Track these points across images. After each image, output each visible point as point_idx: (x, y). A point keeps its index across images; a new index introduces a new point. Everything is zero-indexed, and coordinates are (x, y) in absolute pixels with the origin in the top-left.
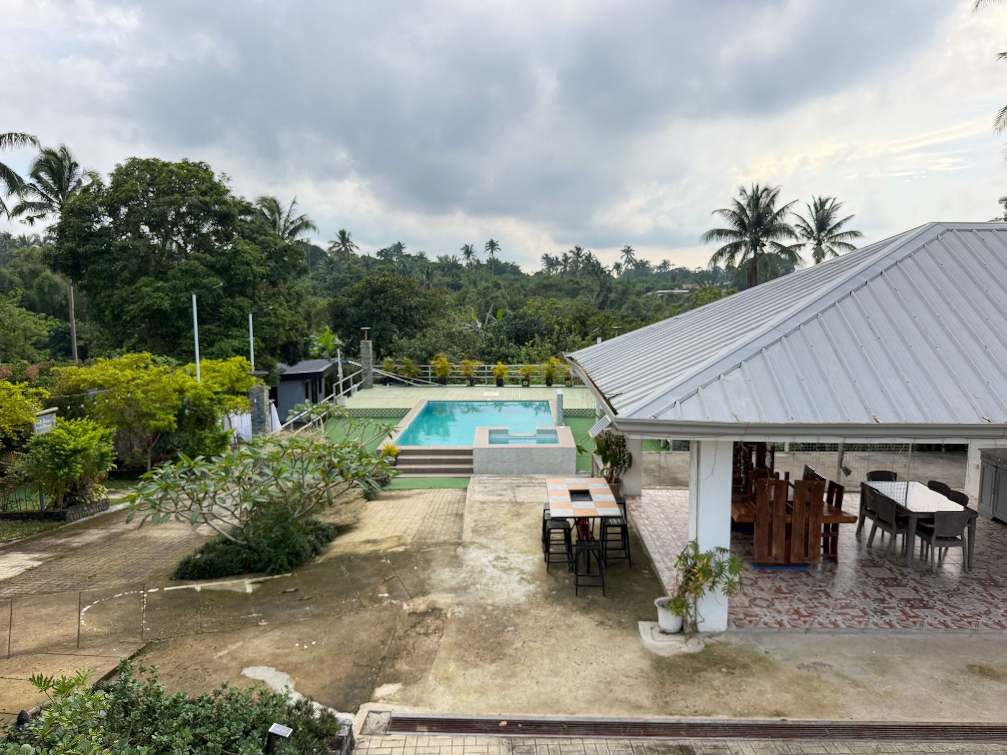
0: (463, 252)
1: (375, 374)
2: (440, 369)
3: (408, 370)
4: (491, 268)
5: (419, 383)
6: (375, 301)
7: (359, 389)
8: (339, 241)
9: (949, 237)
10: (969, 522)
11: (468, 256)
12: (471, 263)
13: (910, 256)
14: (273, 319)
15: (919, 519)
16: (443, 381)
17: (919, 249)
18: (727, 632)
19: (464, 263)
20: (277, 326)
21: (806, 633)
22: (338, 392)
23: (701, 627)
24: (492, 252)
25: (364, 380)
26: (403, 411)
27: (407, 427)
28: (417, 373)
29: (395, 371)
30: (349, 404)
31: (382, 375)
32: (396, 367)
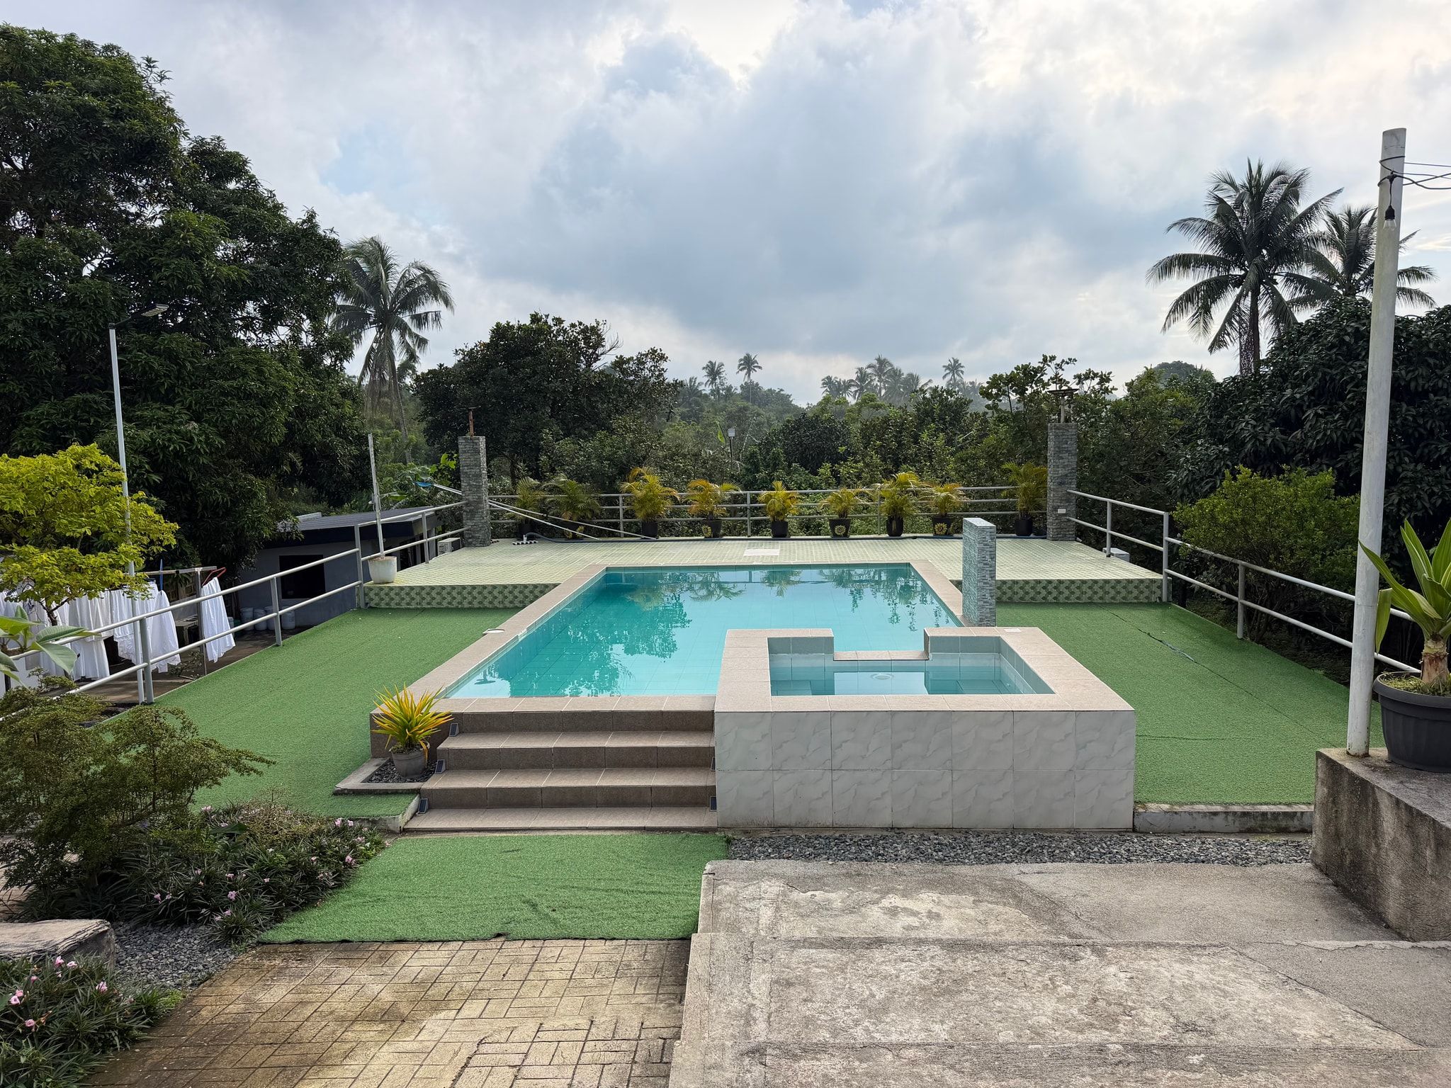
0: (705, 372)
1: (496, 514)
2: (642, 501)
3: (572, 505)
4: (747, 398)
5: (600, 533)
7: (456, 546)
11: (714, 379)
12: (717, 391)
16: (650, 529)
19: (707, 390)
20: (265, 402)
24: (749, 373)
25: (468, 525)
26: (537, 592)
27: (522, 634)
28: (592, 511)
29: (543, 508)
30: (416, 576)
31: (513, 517)
32: (545, 498)
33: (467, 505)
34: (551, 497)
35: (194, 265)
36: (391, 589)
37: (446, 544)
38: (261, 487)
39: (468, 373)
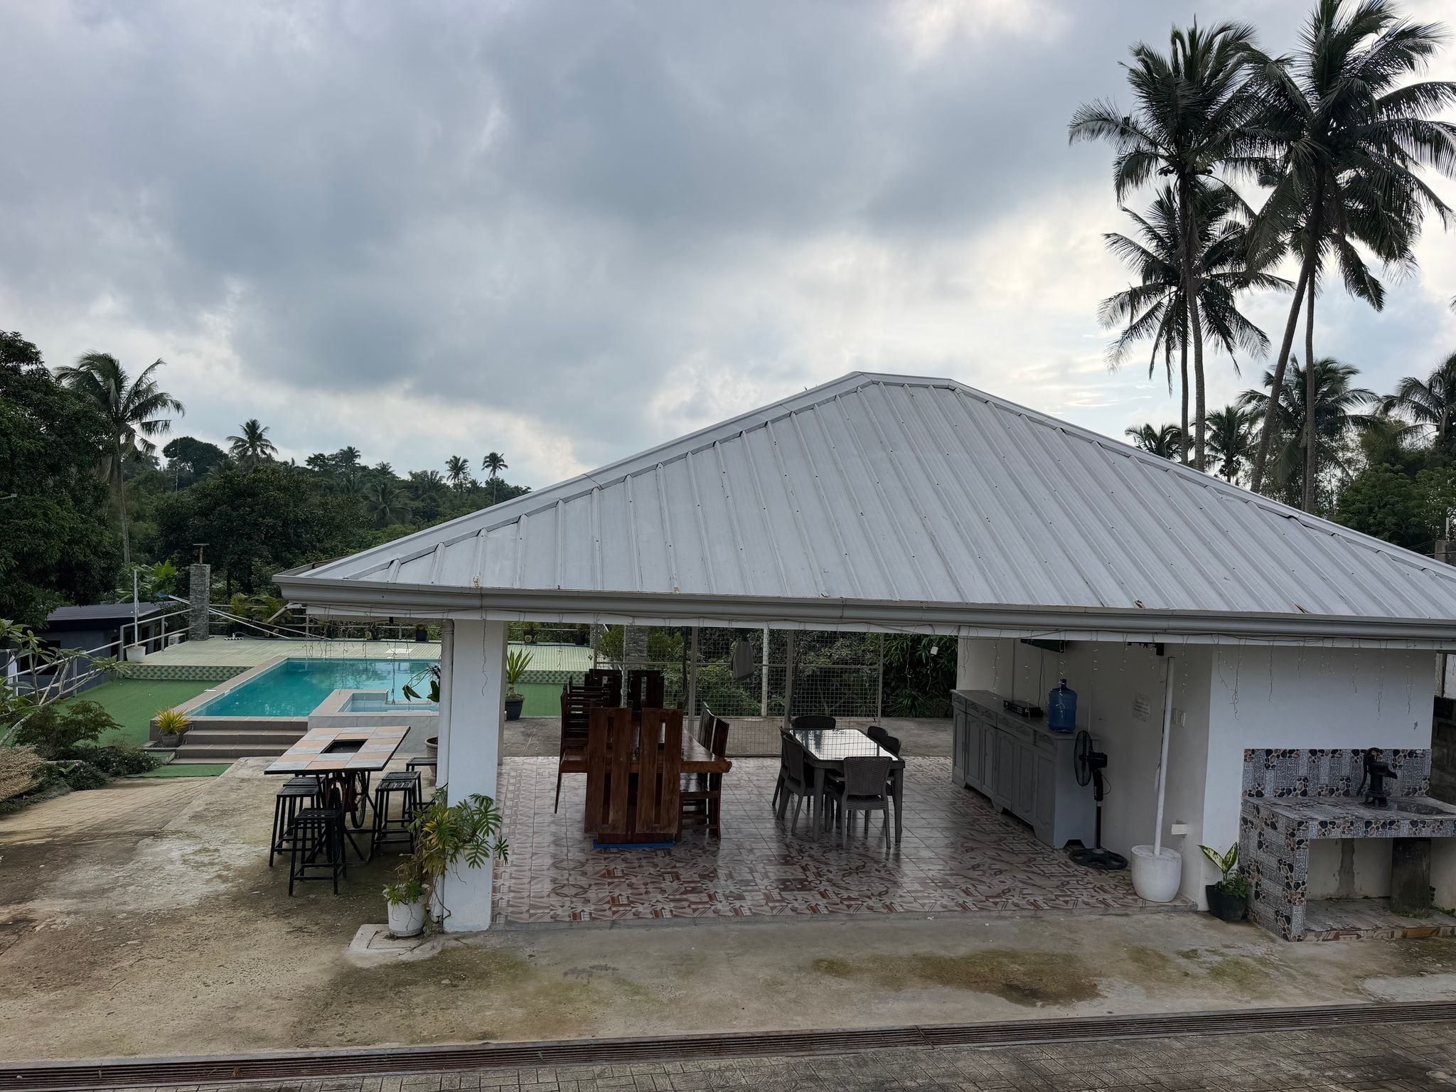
0: (447, 467)
1: (212, 618)
4: (491, 494)
5: (290, 634)
6: (235, 509)
7: (182, 640)
8: (245, 438)
9: (873, 390)
10: (890, 775)
11: (457, 475)
12: (461, 485)
13: (812, 408)
14: (40, 524)
15: (827, 771)
17: (828, 401)
18: (490, 931)
19: (450, 483)
20: (47, 535)
21: (611, 928)
22: (129, 639)
23: (448, 926)
24: (494, 470)
25: (192, 625)
26: (238, 671)
27: (227, 692)
28: (286, 618)
29: (249, 615)
30: (156, 659)
31: (226, 620)
32: (251, 608)
33: (192, 611)
34: (256, 608)
35: (5, 440)
36: (141, 667)
37: (175, 638)
38: (38, 593)
39: (199, 508)
